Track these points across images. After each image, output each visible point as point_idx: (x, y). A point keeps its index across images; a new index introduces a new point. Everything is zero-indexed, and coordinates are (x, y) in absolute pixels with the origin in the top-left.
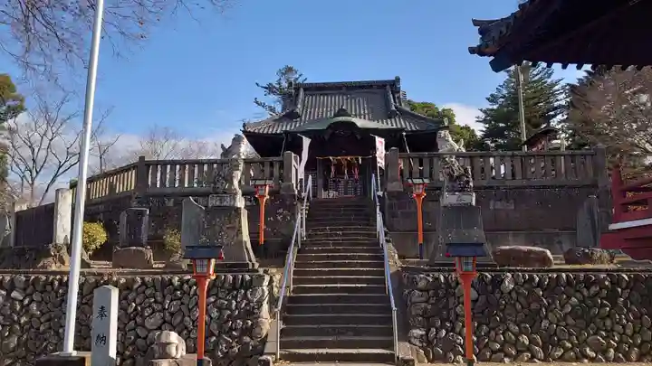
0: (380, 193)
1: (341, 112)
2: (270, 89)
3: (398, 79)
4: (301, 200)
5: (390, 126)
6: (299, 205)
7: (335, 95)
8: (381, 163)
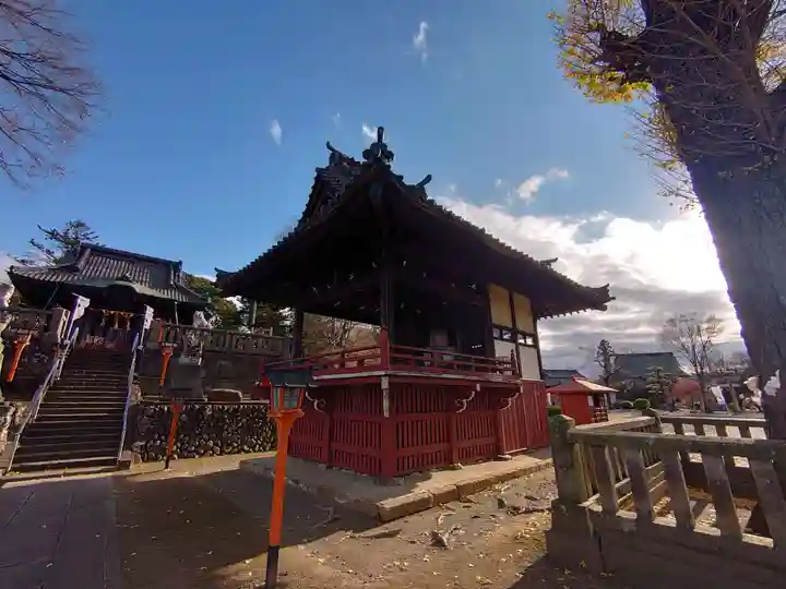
0: (141, 347)
1: (124, 278)
2: (53, 235)
3: (181, 262)
4: (63, 347)
5: (165, 296)
6: (60, 350)
7: (122, 261)
8: (147, 325)
